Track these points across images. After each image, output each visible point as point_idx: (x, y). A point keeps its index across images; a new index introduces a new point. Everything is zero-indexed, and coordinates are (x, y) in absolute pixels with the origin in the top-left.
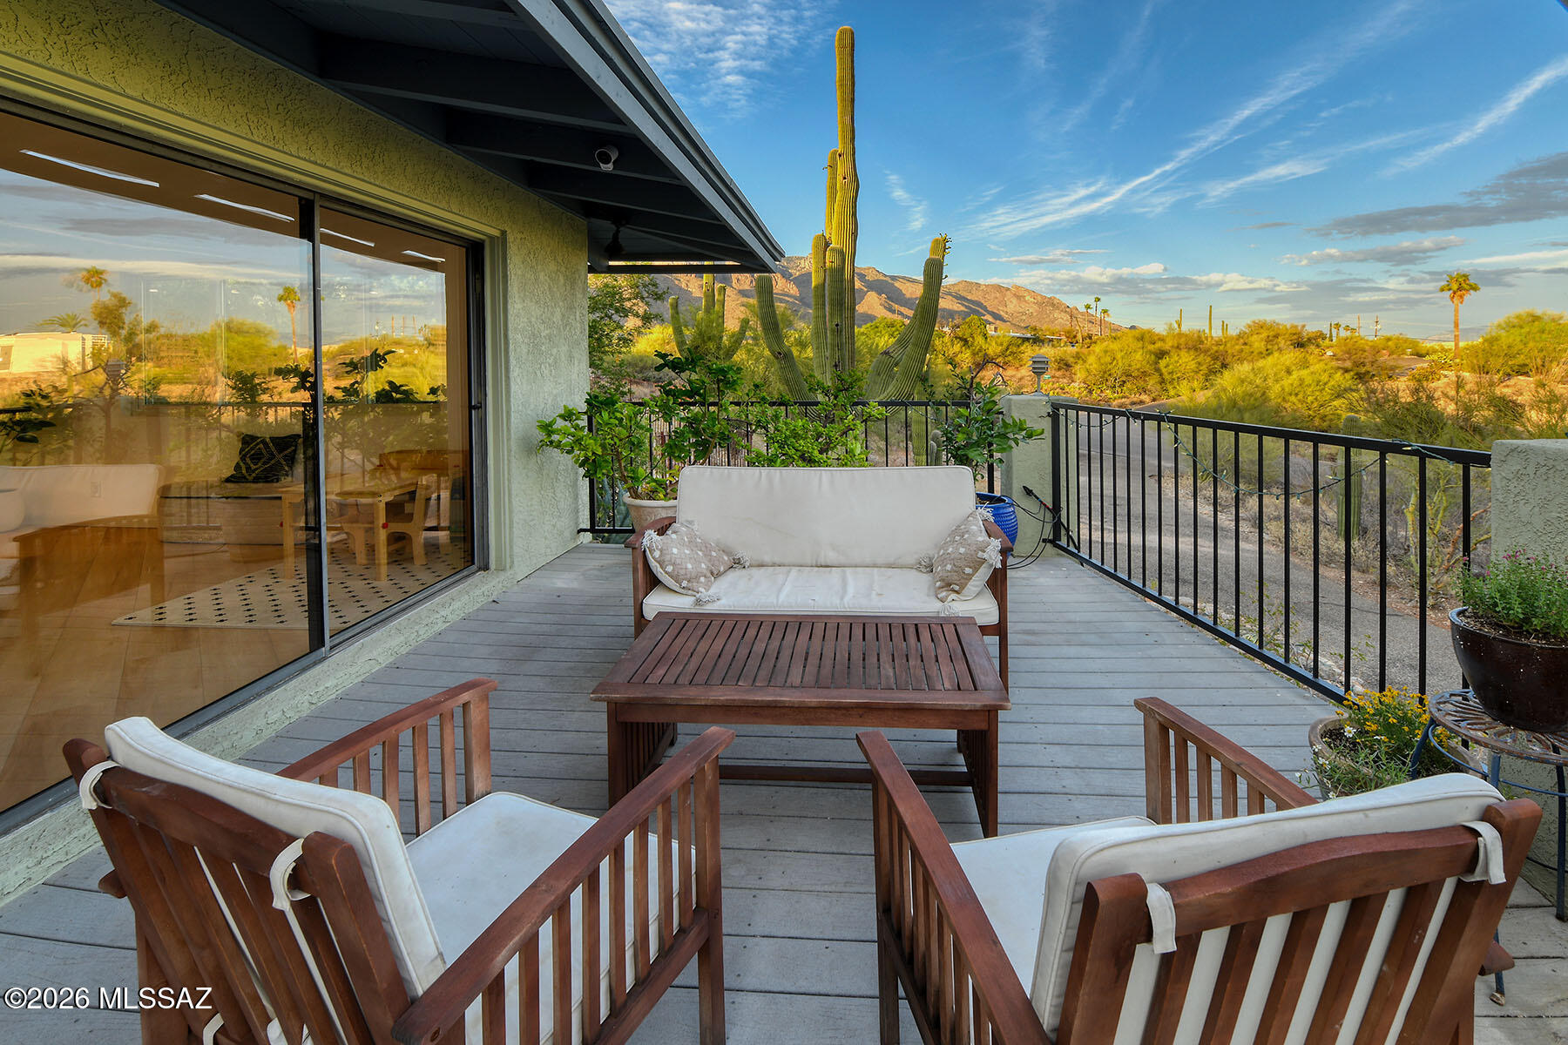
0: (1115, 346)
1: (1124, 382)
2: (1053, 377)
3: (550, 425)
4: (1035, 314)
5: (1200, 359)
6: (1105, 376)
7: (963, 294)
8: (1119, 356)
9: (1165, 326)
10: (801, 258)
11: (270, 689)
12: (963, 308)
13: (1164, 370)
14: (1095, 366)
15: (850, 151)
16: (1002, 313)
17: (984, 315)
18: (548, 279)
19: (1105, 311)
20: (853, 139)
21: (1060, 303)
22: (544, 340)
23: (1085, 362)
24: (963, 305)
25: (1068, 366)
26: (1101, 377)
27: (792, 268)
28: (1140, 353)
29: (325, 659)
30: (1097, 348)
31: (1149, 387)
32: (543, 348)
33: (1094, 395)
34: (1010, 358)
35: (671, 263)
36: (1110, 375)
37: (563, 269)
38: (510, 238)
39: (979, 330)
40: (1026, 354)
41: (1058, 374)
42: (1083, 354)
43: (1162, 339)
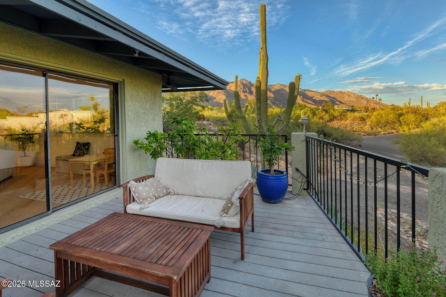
0: (382, 112)
1: (386, 125)
2: (359, 124)
3: (137, 141)
4: (355, 101)
5: (417, 116)
6: (378, 123)
7: (329, 95)
8: (384, 116)
9: (403, 104)
10: (274, 85)
11: (27, 223)
12: (328, 100)
13: (402, 121)
14: (374, 119)
15: (265, 47)
16: (343, 101)
17: (336, 102)
18: (143, 94)
19: (380, 100)
20: (266, 42)
21: (364, 97)
22: (142, 114)
23: (370, 118)
24: (328, 99)
25: (364, 120)
26: (377, 124)
27: (272, 88)
28: (392, 115)
29: (50, 214)
30: (375, 113)
31: (396, 127)
32: (141, 116)
33: (374, 130)
34: (343, 117)
35: (192, 88)
36: (380, 123)
37: (150, 91)
38: (126, 81)
39: (331, 108)
40: (349, 116)
41: (360, 122)
42: (370, 115)
43: (402, 109)
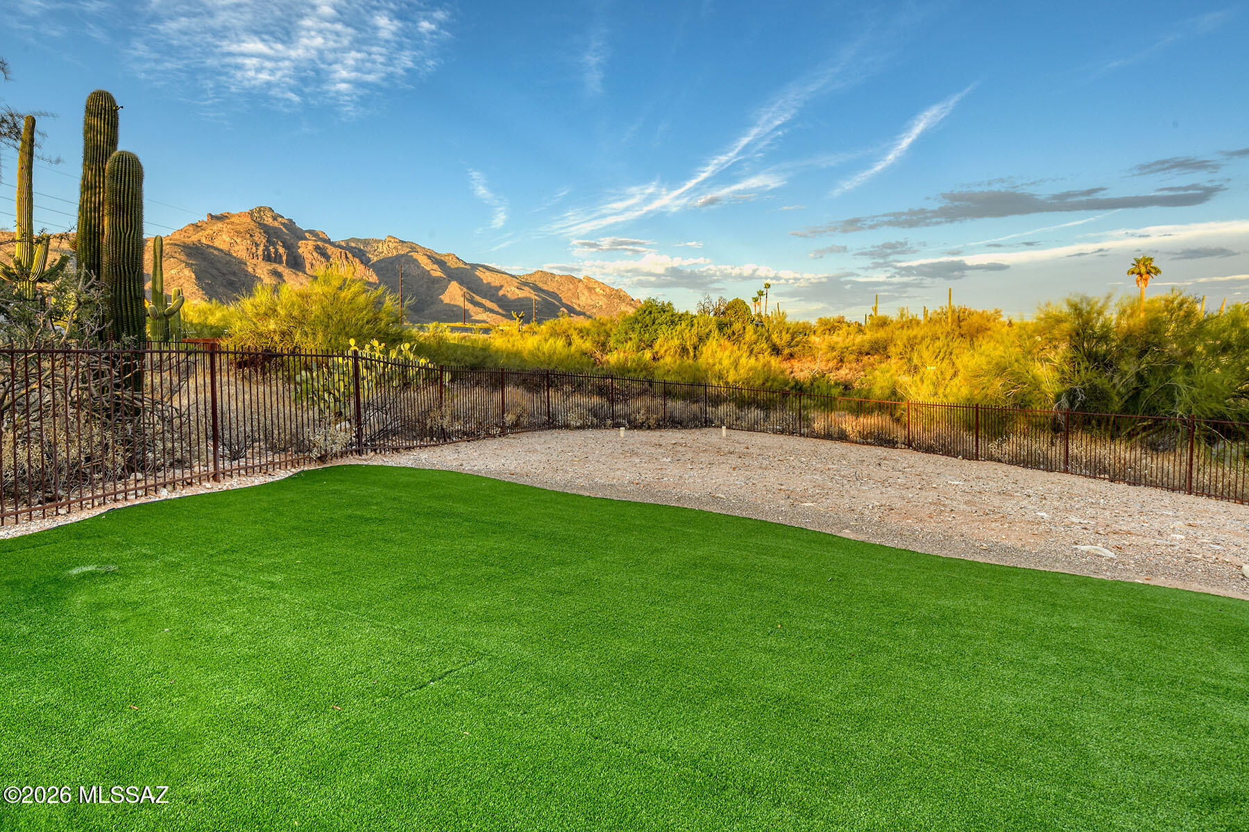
7: (540, 285)
17: (560, 307)
21: (626, 296)
